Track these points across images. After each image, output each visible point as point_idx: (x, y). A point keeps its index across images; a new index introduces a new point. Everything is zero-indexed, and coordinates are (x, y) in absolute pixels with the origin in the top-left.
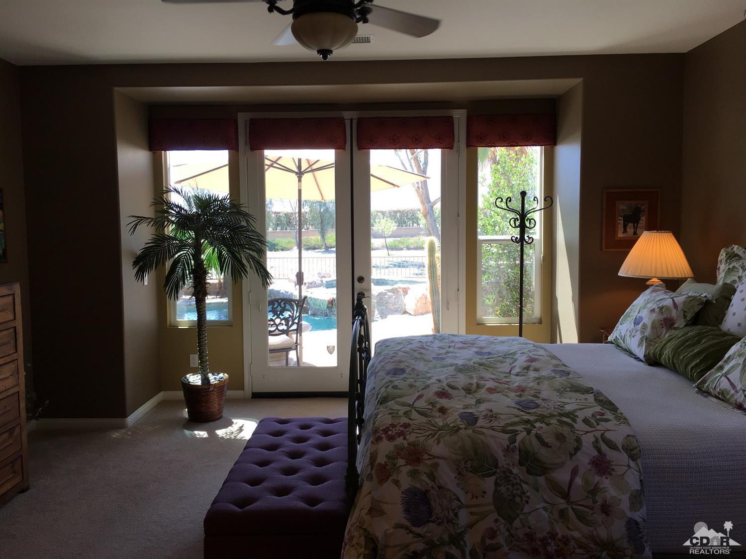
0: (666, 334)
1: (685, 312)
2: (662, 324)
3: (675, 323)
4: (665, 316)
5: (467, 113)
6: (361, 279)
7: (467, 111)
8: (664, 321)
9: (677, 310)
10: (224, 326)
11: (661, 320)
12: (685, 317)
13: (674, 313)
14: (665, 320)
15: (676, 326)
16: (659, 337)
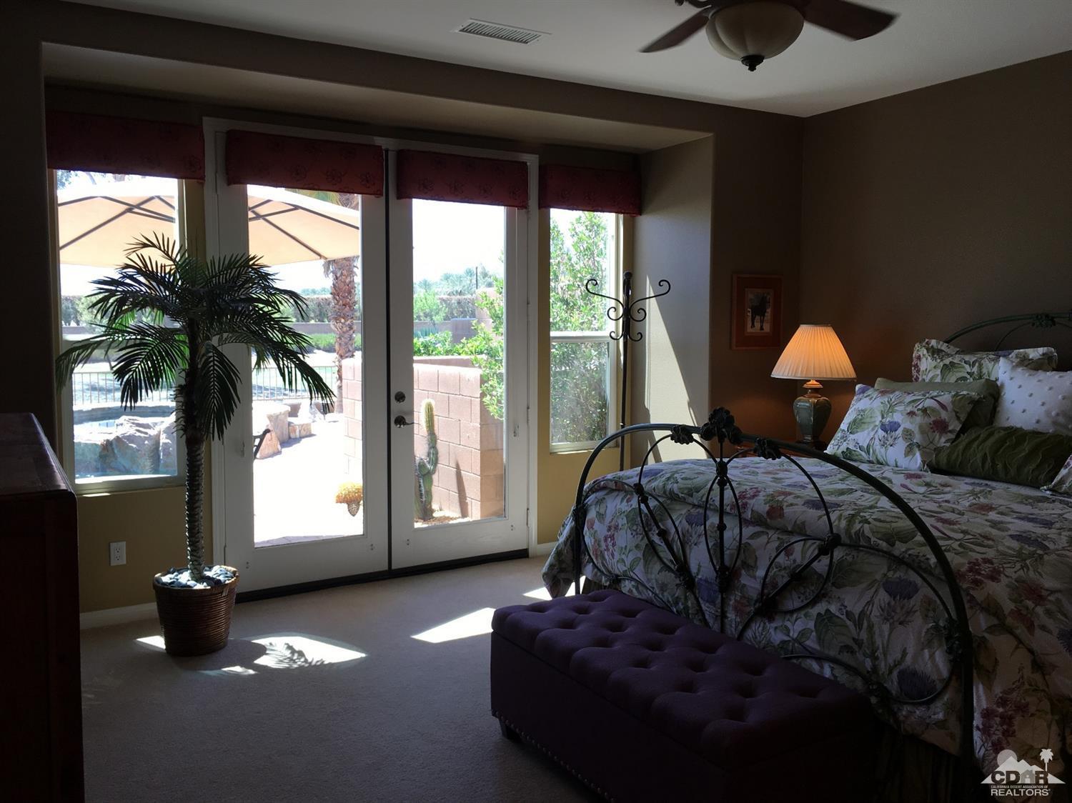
0: (940, 438)
1: (956, 413)
2: (932, 428)
3: (948, 426)
4: (933, 419)
5: (540, 160)
6: (400, 397)
7: (539, 157)
8: (934, 424)
9: (947, 411)
10: (172, 486)
11: (930, 424)
12: (958, 418)
13: (944, 415)
14: (935, 422)
15: (950, 428)
16: (931, 442)
